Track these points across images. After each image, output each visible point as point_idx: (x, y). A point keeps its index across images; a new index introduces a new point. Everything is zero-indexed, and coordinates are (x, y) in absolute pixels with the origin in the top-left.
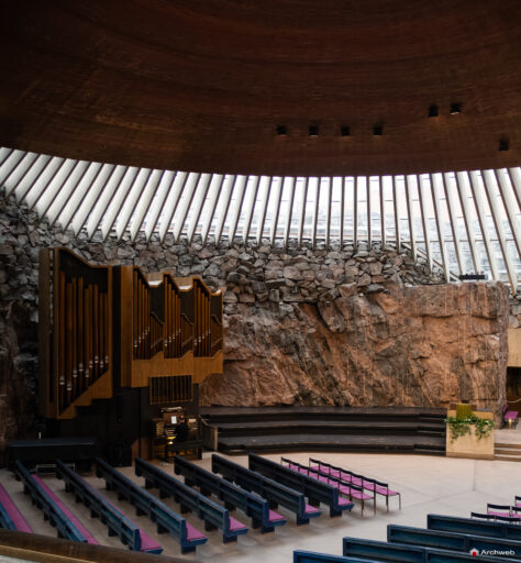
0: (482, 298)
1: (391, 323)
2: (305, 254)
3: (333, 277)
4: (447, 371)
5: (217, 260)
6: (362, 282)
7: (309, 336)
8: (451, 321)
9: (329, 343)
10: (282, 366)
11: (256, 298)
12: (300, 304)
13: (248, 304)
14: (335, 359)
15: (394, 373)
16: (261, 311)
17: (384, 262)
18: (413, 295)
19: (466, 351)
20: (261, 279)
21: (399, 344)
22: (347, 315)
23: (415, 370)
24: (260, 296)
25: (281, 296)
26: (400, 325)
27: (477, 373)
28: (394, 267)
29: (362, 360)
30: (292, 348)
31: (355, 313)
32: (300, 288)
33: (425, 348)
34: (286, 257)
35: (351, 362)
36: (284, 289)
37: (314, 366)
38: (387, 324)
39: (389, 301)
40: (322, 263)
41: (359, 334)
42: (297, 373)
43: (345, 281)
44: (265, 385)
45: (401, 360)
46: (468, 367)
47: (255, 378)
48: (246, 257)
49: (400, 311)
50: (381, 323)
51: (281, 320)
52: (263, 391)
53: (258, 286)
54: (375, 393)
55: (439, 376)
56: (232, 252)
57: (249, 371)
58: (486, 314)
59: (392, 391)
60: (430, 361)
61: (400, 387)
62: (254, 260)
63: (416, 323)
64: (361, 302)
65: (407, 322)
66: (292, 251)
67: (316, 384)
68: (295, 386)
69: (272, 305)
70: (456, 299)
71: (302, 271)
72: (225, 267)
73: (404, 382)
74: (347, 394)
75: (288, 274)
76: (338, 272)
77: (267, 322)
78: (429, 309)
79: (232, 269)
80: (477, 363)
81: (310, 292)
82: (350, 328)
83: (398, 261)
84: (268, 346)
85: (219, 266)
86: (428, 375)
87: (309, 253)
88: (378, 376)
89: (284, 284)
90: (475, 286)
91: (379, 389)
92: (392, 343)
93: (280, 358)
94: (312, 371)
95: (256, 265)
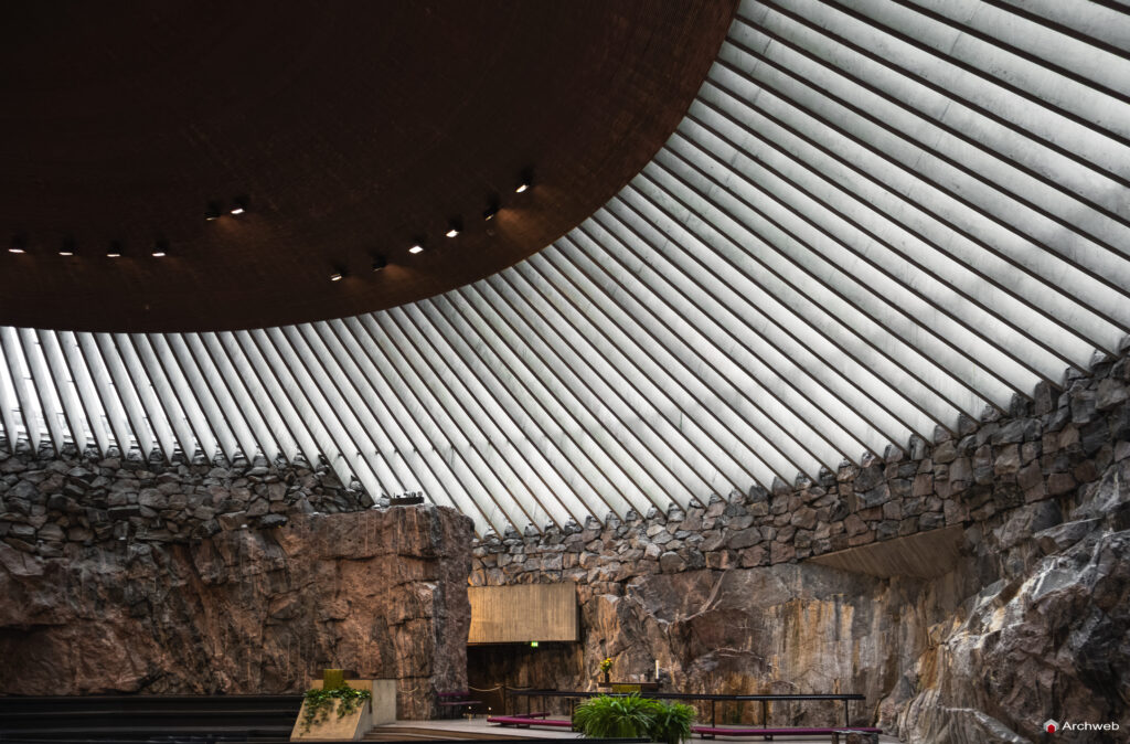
0: (411, 529)
1: (293, 569)
2: (176, 471)
3: (211, 503)
4: (367, 639)
5: (33, 476)
6: (254, 511)
7: (175, 590)
8: (373, 565)
9: (203, 598)
10: (123, 634)
11: (96, 536)
12: (166, 545)
13: (81, 544)
14: (209, 625)
15: (293, 644)
16: (102, 554)
17: (290, 483)
18: (324, 528)
19: (390, 607)
20: (102, 505)
21: (303, 601)
22: (229, 558)
23: (323, 638)
24: (99, 531)
25: (133, 529)
26: (304, 572)
27: (403, 639)
28: (303, 493)
29: (247, 623)
30: (139, 608)
31: (241, 556)
32: (164, 520)
33: (339, 606)
34: (145, 474)
35: (231, 629)
36: (138, 521)
37: (176, 635)
38: (286, 570)
39: (292, 537)
40: (198, 483)
41: (245, 586)
42: (148, 646)
43: (228, 509)
44: (91, 663)
45: (305, 623)
46: (392, 630)
47: (77, 652)
48: (78, 472)
49: (305, 552)
50: (277, 570)
51: (129, 566)
52: (88, 671)
53: (97, 515)
54: (265, 675)
55: (355, 647)
56: (58, 465)
57: (68, 641)
58: (416, 551)
59: (290, 671)
60: (345, 626)
61: (302, 664)
62: (93, 477)
63: (328, 568)
64: (251, 540)
65: (314, 567)
66: (155, 466)
67: (180, 663)
68: (142, 664)
70: (379, 532)
71: (168, 496)
72: (44, 487)
73: (308, 657)
74: (222, 675)
75: (146, 499)
76: (220, 496)
77: (105, 568)
78: (345, 548)
79: (55, 490)
80: (402, 625)
81: (180, 528)
82: (233, 578)
83: (310, 481)
84: (101, 604)
85: (35, 485)
86: (343, 646)
87: (182, 469)
88: (273, 649)
89: (137, 513)
90: (404, 511)
91: (271, 669)
92: (293, 599)
93: (120, 622)
94: (173, 643)
95: (94, 485)
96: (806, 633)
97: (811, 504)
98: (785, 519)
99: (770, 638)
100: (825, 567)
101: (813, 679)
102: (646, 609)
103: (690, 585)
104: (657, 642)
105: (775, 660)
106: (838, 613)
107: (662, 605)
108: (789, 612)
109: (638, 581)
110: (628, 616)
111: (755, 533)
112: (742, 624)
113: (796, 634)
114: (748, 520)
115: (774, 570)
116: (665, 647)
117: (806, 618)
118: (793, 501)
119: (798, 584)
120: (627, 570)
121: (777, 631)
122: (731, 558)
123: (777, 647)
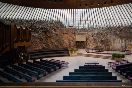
0: (73, 30)
1: (58, 34)
2: (43, 23)
3: (48, 27)
4: (67, 42)
5: (27, 23)
6: (53, 28)
7: (44, 37)
8: (68, 34)
9: (48, 38)
10: (39, 43)
12: (43, 31)
13: (33, 32)
14: (49, 41)
15: (59, 43)
16: (36, 33)
17: (57, 24)
18: (62, 30)
19: (70, 39)
20: (36, 27)
21: (60, 38)
22: (51, 33)
23: (62, 42)
24: (35, 30)
25: (39, 30)
26: (60, 35)
27: (72, 42)
28: (59, 25)
29: (53, 41)
30: (41, 39)
31: (52, 33)
32: (42, 29)
33: (64, 38)
34: (40, 23)
35: (52, 42)
36: (40, 29)
37: (45, 42)
38: (58, 35)
39: (58, 31)
40: (46, 24)
41: (53, 36)
42: (42, 44)
43: (51, 27)
44: (37, 46)
45: (60, 41)
46: (71, 41)
47: (35, 45)
49: (60, 32)
50: (57, 35)
51: (39, 34)
52: (36, 47)
53: (35, 28)
54: (56, 47)
55: (66, 43)
56: (30, 22)
58: (73, 33)
59: (58, 46)
60: (65, 41)
61: (60, 45)
62: (34, 24)
63: (62, 34)
64: (53, 31)
65: (61, 34)
66: (41, 22)
67: (46, 46)
68: (42, 46)
69: (38, 32)
70: (69, 30)
71: (43, 26)
72: (29, 25)
73: (60, 44)
74: (51, 47)
75: (40, 26)
76: (49, 26)
77: (37, 35)
78: (65, 32)
79: (30, 25)
80: (72, 41)
81: (44, 29)
82: (52, 36)
83: (59, 24)
84: (37, 39)
85: (28, 25)
86: (64, 43)
87: (44, 22)
88: (56, 44)
89: (40, 28)
90: (72, 28)
91: (56, 46)
92: (58, 38)
93: (39, 41)
95: (35, 24)
96: (116, 42)
97: (116, 29)
98: (113, 30)
99: (112, 42)
100: (118, 36)
101: (117, 47)
102: (97, 39)
103: (101, 36)
104: (98, 42)
105: (113, 45)
106: (119, 40)
107: (98, 38)
108: (114, 40)
109: (95, 36)
110: (94, 39)
111: (109, 32)
112: (108, 41)
113: (115, 42)
114: (108, 30)
115: (112, 36)
116: (99, 43)
117: (116, 41)
118: (114, 29)
119: (115, 37)
120: (93, 34)
121: (113, 42)
122: (107, 34)
123: (113, 43)
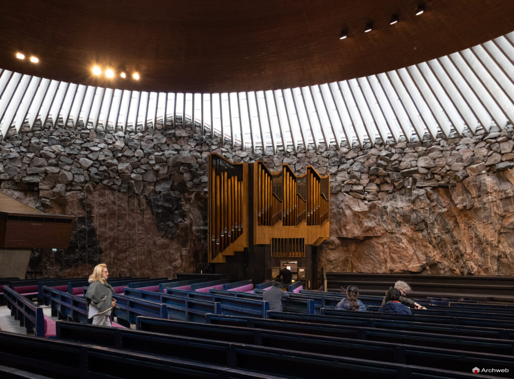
2: (439, 144)
3: (461, 160)
5: (361, 159)
6: (490, 161)
7: (440, 214)
9: (458, 219)
10: (411, 240)
11: (395, 187)
12: (433, 188)
13: (387, 192)
14: (462, 234)
16: (398, 196)
20: (397, 170)
22: (474, 193)
24: (396, 184)
25: (415, 181)
29: (488, 233)
30: (420, 226)
31: (482, 190)
32: (433, 174)
34: (420, 149)
35: (477, 236)
36: (417, 176)
37: (442, 240)
40: (453, 149)
41: (485, 209)
42: (426, 246)
43: (472, 163)
44: (395, 256)
47: (387, 250)
48: (384, 153)
50: (508, 198)
51: (413, 202)
52: (393, 261)
53: (395, 175)
54: (501, 264)
56: (373, 151)
57: (382, 244)
62: (392, 155)
64: (489, 180)
66: (426, 144)
67: (445, 256)
68: (423, 257)
71: (434, 159)
72: (367, 164)
74: (471, 264)
75: (422, 163)
76: (467, 155)
77: (400, 204)
79: (372, 165)
81: (442, 177)
82: (477, 205)
84: (399, 224)
85: (363, 163)
87: (443, 142)
89: (417, 172)
91: (504, 260)
93: (409, 234)
94: (440, 245)
95: (392, 159)
